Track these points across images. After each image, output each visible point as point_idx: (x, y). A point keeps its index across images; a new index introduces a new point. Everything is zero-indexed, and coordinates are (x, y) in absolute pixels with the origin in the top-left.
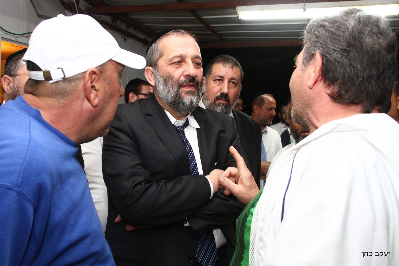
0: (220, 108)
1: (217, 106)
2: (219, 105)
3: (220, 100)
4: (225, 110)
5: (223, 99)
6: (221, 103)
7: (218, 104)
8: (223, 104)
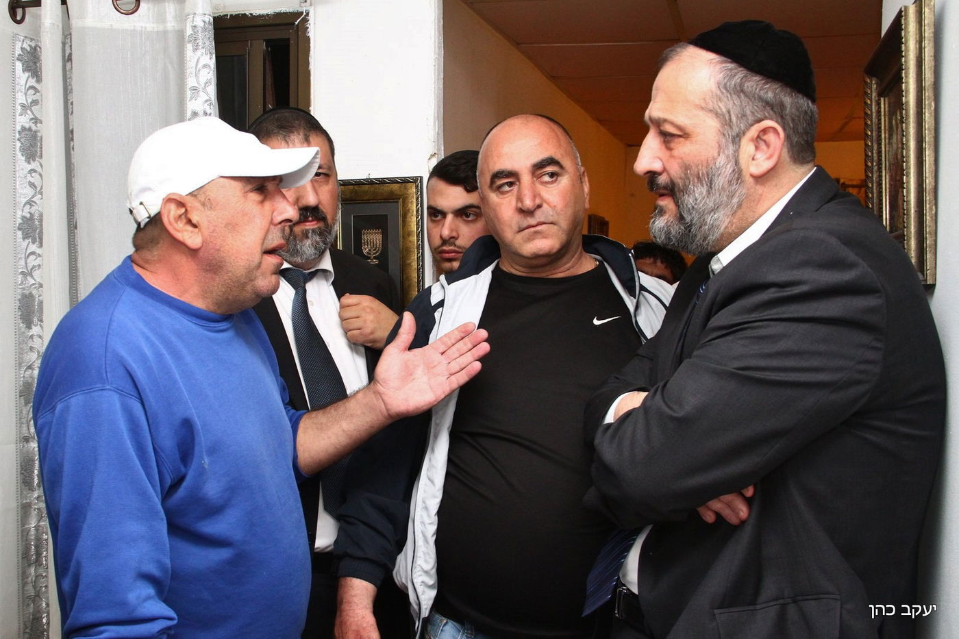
0: (308, 242)
1: (301, 241)
2: (305, 235)
3: (302, 224)
4: (321, 244)
5: (310, 219)
6: (307, 231)
7: (300, 233)
8: (313, 231)
